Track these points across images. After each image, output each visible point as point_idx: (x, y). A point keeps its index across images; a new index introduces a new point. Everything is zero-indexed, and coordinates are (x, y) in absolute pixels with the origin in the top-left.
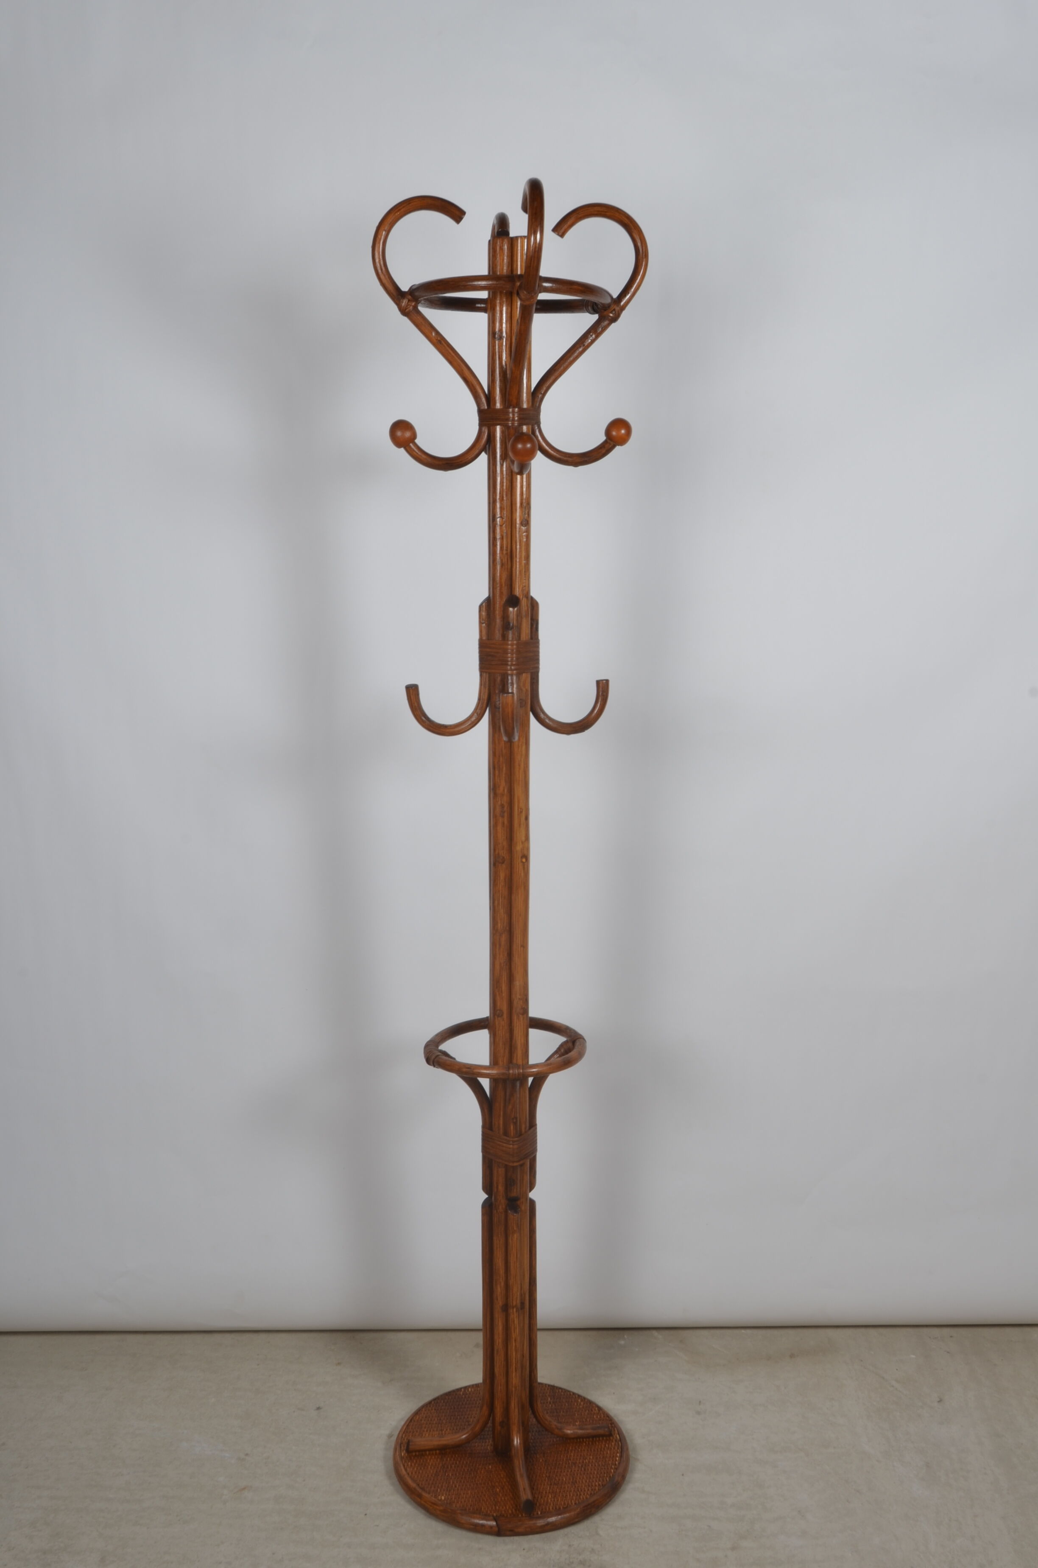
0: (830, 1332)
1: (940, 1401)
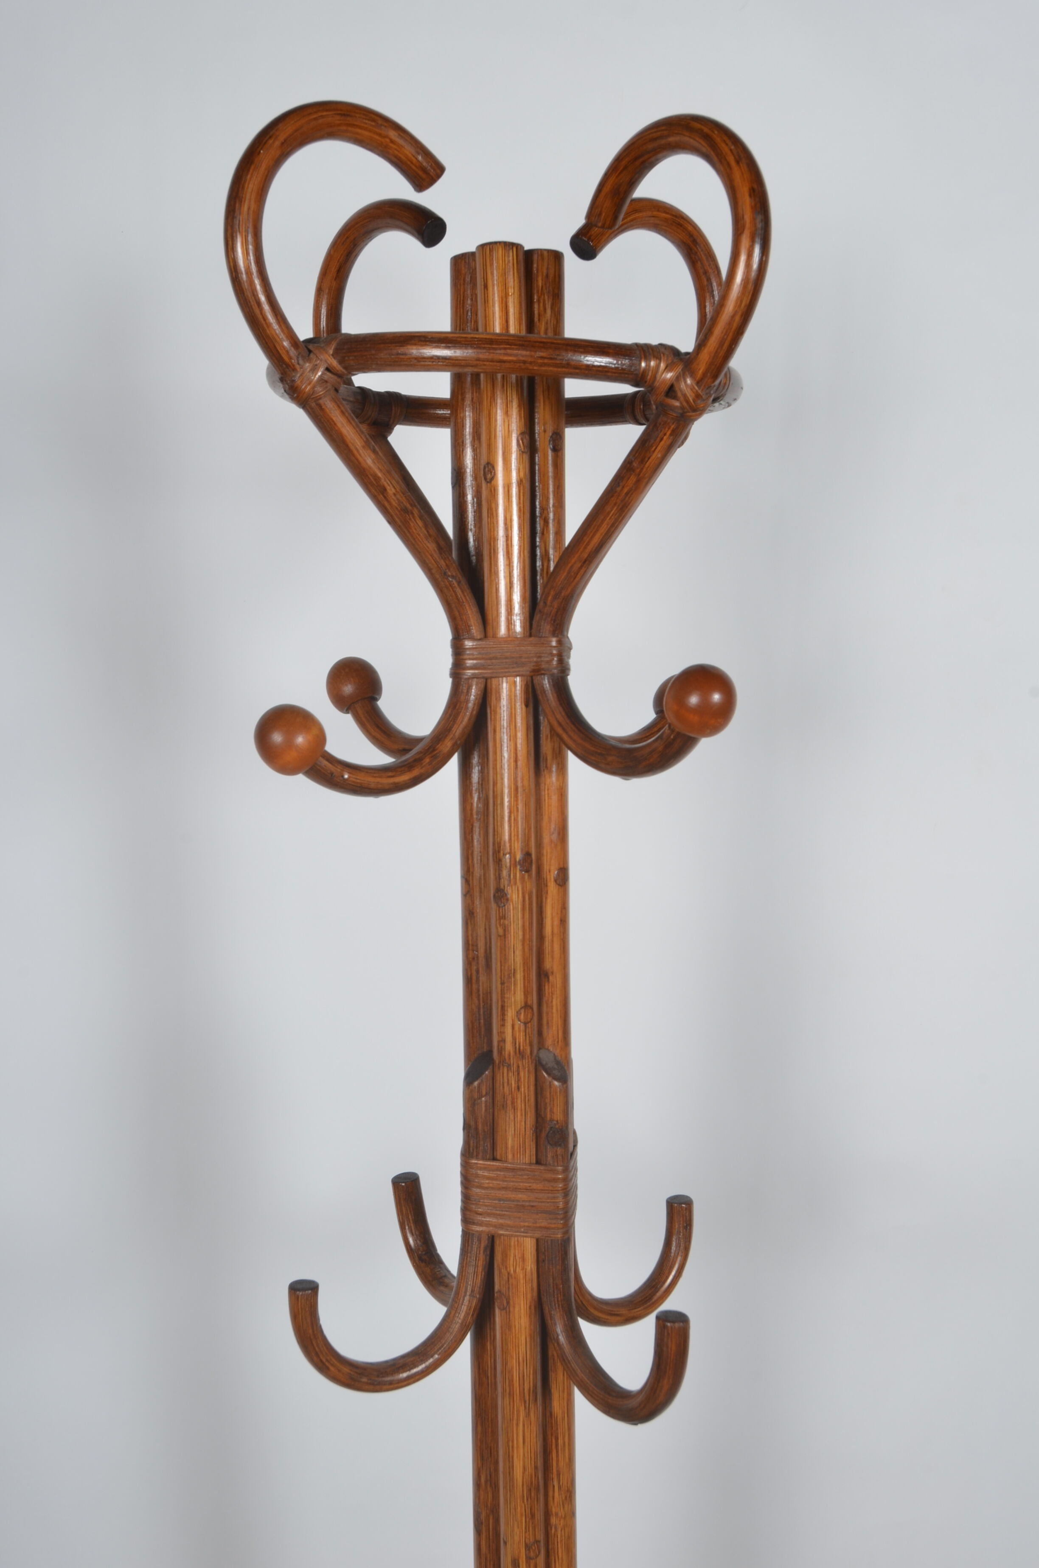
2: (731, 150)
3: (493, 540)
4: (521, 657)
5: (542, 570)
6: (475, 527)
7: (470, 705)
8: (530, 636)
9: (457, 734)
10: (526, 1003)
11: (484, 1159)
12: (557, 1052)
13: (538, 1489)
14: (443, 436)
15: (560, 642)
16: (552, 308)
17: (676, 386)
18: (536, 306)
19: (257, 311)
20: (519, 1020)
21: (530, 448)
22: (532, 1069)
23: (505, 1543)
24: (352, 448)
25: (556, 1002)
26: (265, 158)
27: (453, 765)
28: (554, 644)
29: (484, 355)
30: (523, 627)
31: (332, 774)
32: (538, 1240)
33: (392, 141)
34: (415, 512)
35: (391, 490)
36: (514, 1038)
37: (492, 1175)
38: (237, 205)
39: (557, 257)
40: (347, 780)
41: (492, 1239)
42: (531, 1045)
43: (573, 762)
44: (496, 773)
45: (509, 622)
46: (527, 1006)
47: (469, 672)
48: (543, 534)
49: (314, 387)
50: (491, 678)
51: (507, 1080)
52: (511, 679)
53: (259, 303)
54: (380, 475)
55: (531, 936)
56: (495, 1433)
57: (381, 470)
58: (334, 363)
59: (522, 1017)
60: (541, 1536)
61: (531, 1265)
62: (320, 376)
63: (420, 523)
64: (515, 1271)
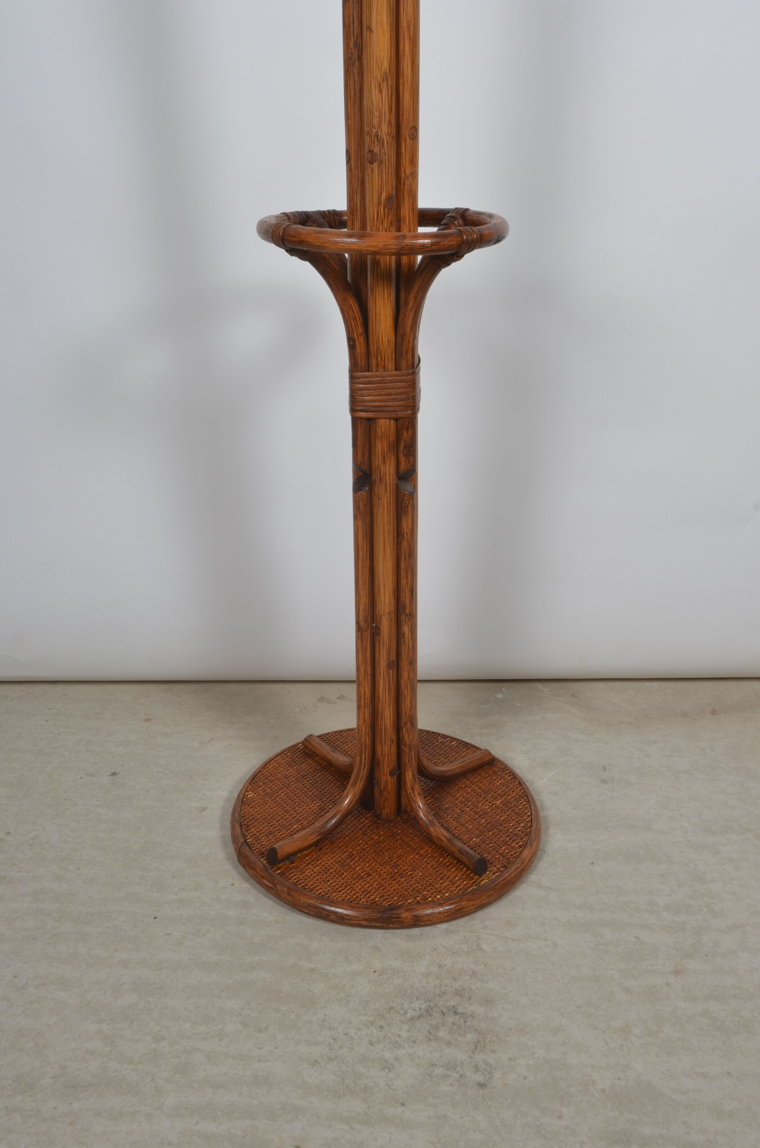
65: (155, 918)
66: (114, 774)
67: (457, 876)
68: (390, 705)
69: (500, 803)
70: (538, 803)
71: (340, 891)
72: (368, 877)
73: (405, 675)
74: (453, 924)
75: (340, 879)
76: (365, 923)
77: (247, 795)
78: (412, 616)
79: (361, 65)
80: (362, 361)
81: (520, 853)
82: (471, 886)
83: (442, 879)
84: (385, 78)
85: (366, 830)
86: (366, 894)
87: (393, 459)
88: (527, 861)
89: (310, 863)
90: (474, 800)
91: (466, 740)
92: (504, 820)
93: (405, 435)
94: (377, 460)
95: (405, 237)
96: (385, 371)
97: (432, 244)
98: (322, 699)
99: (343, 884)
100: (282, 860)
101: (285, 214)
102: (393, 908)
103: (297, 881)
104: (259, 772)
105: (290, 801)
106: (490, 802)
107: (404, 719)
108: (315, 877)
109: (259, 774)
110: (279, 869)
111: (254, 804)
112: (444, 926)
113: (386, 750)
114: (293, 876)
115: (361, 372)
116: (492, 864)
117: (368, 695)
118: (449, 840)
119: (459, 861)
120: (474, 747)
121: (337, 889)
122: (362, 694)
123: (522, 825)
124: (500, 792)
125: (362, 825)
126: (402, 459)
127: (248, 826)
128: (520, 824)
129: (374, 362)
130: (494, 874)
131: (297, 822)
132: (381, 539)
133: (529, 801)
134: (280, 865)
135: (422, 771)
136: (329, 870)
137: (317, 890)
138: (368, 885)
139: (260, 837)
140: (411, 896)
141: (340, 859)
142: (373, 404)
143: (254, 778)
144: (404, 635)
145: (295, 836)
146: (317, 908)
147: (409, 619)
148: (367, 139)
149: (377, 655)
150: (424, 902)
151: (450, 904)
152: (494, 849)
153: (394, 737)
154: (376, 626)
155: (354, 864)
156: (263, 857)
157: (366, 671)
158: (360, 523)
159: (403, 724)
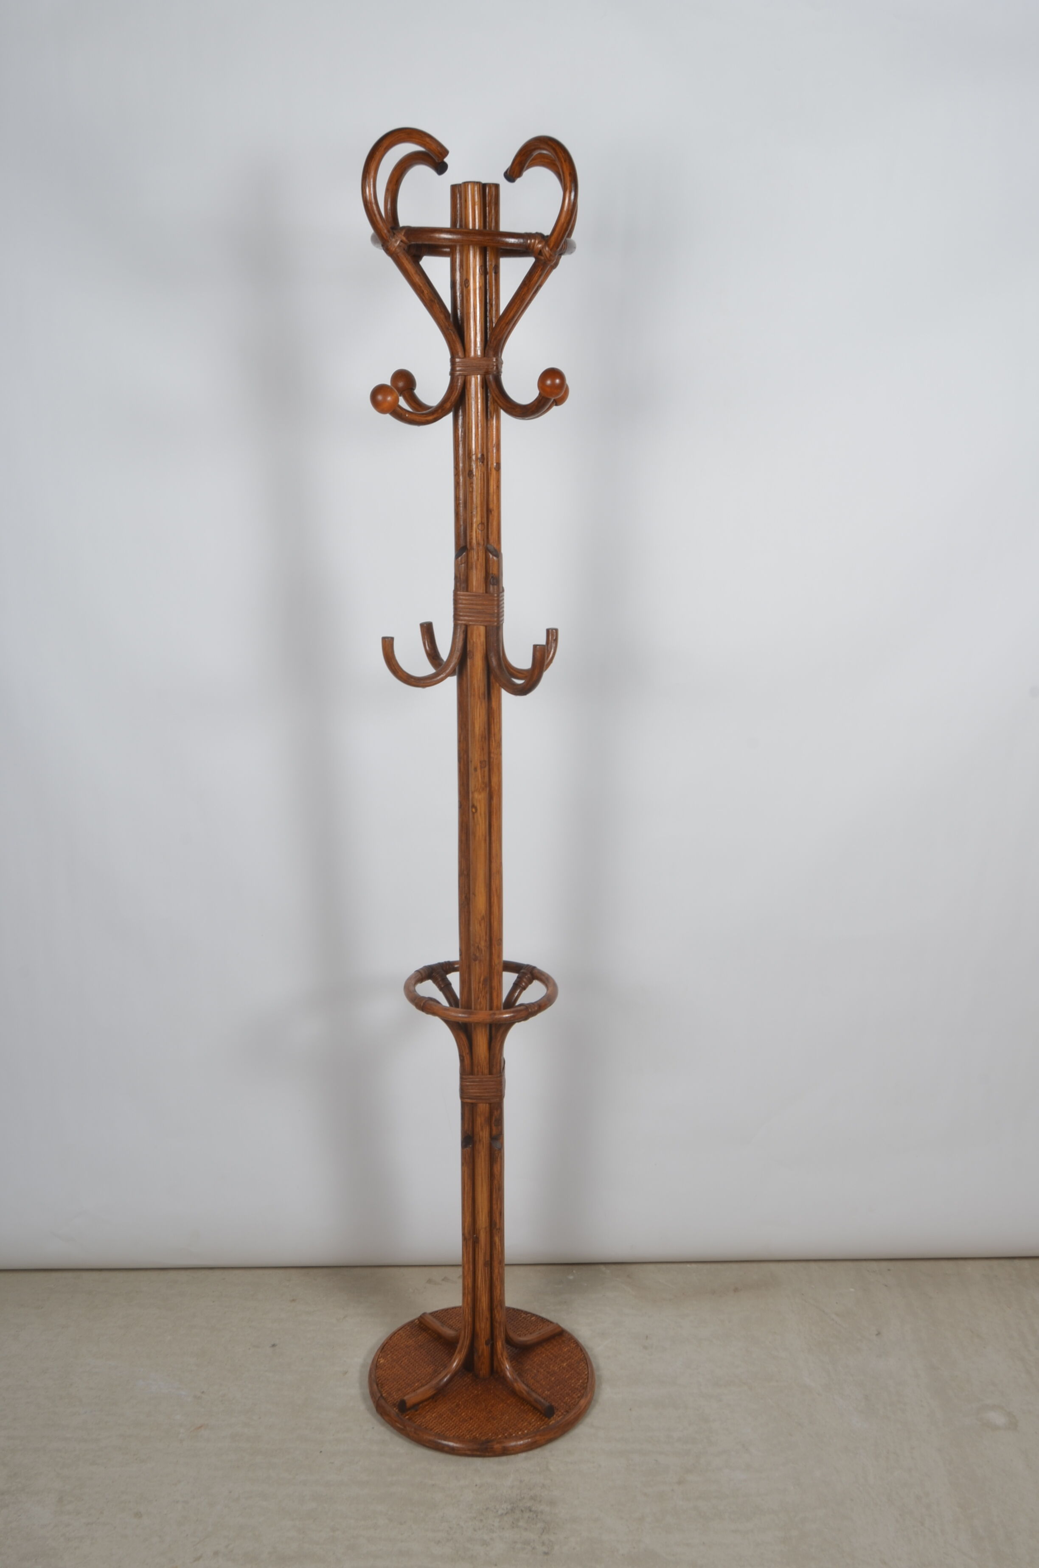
0: (772, 1266)
1: (878, 1334)
2: (563, 156)
3: (468, 313)
4: (480, 366)
5: (490, 327)
6: (461, 307)
7: (458, 387)
8: (484, 356)
9: (453, 400)
10: (482, 521)
11: (463, 591)
12: (495, 546)
13: (485, 738)
14: (446, 261)
15: (497, 360)
16: (495, 209)
17: (542, 251)
18: (487, 208)
19: (374, 218)
20: (479, 529)
21: (484, 272)
22: (484, 552)
23: (471, 762)
24: (410, 273)
25: (495, 523)
26: (378, 154)
27: (450, 416)
28: (494, 360)
29: (465, 238)
30: (481, 352)
31: (401, 414)
32: (486, 627)
33: (428, 143)
34: (436, 301)
35: (426, 292)
36: (476, 537)
37: (467, 598)
38: (367, 175)
39: (497, 186)
40: (407, 417)
41: (466, 626)
42: (484, 540)
43: (503, 415)
44: (469, 418)
45: (475, 351)
46: (482, 523)
47: (458, 373)
48: (490, 311)
49: (396, 249)
50: (467, 375)
51: (474, 555)
52: (476, 376)
53: (375, 215)
54: (421, 285)
55: (484, 491)
56: (467, 718)
57: (422, 283)
58: (404, 239)
59: (480, 528)
60: (487, 759)
61: (483, 639)
62: (399, 245)
63: (438, 306)
64: (476, 641)
65: (321, 1452)
66: (274, 1345)
67: (533, 1418)
68: (485, 1292)
69: (566, 1365)
70: (594, 1366)
71: (451, 1430)
72: (470, 1420)
73: (496, 1271)
74: (531, 1453)
75: (450, 1422)
76: (469, 1452)
77: (380, 1361)
78: (501, 1230)
79: (469, 908)
80: (468, 1068)
81: (578, 1402)
82: (543, 1425)
83: (522, 1421)
84: (483, 918)
85: (468, 1387)
86: (469, 1432)
87: (488, 1128)
88: (583, 1408)
89: (429, 1411)
90: (547, 1363)
91: (543, 1315)
92: (568, 1378)
93: (496, 1113)
94: (478, 1128)
95: (495, 1014)
96: (483, 1075)
97: (511, 1017)
98: (430, 1281)
99: (453, 1425)
100: (409, 1409)
101: (418, 971)
102: (488, 1441)
103: (421, 1424)
104: (387, 1343)
105: (411, 1366)
106: (559, 1365)
107: (495, 1303)
108: (433, 1421)
109: (387, 1345)
110: (407, 1415)
111: (385, 1368)
112: (524, 1455)
113: (483, 1326)
114: (417, 1420)
115: (468, 1075)
116: (558, 1410)
117: (470, 1285)
118: (528, 1393)
119: (535, 1408)
120: (548, 1321)
121: (449, 1429)
122: (466, 1284)
123: (581, 1381)
124: (566, 1356)
125: (465, 1383)
126: (494, 1128)
127: (382, 1385)
128: (579, 1380)
129: (476, 1069)
130: (559, 1417)
131: (418, 1381)
132: (480, 1179)
133: (587, 1364)
134: (408, 1412)
135: (509, 1341)
136: (443, 1416)
137: (435, 1430)
138: (470, 1426)
139: (392, 1392)
140: (501, 1432)
141: (450, 1408)
142: (475, 1095)
143: (383, 1348)
144: (495, 1244)
145: (419, 1391)
146: (436, 1442)
147: (498, 1232)
148: (472, 949)
149: (477, 1257)
150: (510, 1437)
151: (528, 1438)
152: (560, 1399)
153: (488, 1316)
154: (476, 1237)
155: (460, 1411)
156: (395, 1407)
157: (469, 1268)
158: (466, 1168)
159: (495, 1306)
